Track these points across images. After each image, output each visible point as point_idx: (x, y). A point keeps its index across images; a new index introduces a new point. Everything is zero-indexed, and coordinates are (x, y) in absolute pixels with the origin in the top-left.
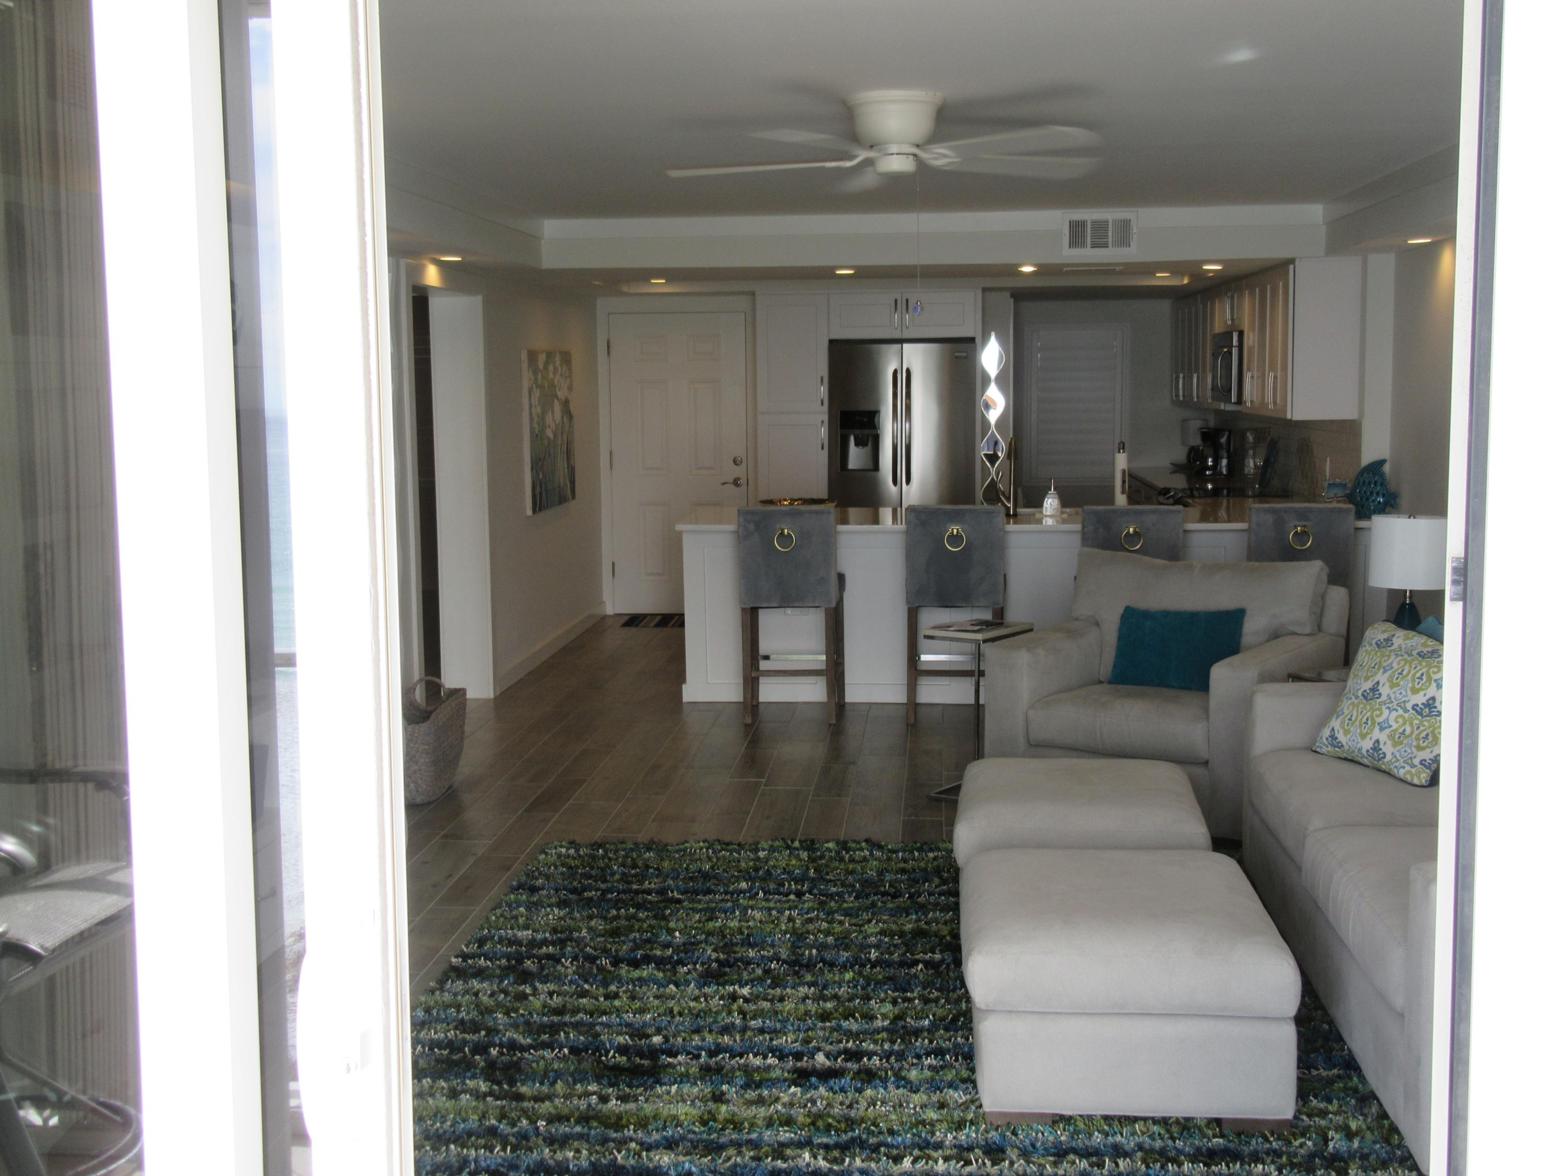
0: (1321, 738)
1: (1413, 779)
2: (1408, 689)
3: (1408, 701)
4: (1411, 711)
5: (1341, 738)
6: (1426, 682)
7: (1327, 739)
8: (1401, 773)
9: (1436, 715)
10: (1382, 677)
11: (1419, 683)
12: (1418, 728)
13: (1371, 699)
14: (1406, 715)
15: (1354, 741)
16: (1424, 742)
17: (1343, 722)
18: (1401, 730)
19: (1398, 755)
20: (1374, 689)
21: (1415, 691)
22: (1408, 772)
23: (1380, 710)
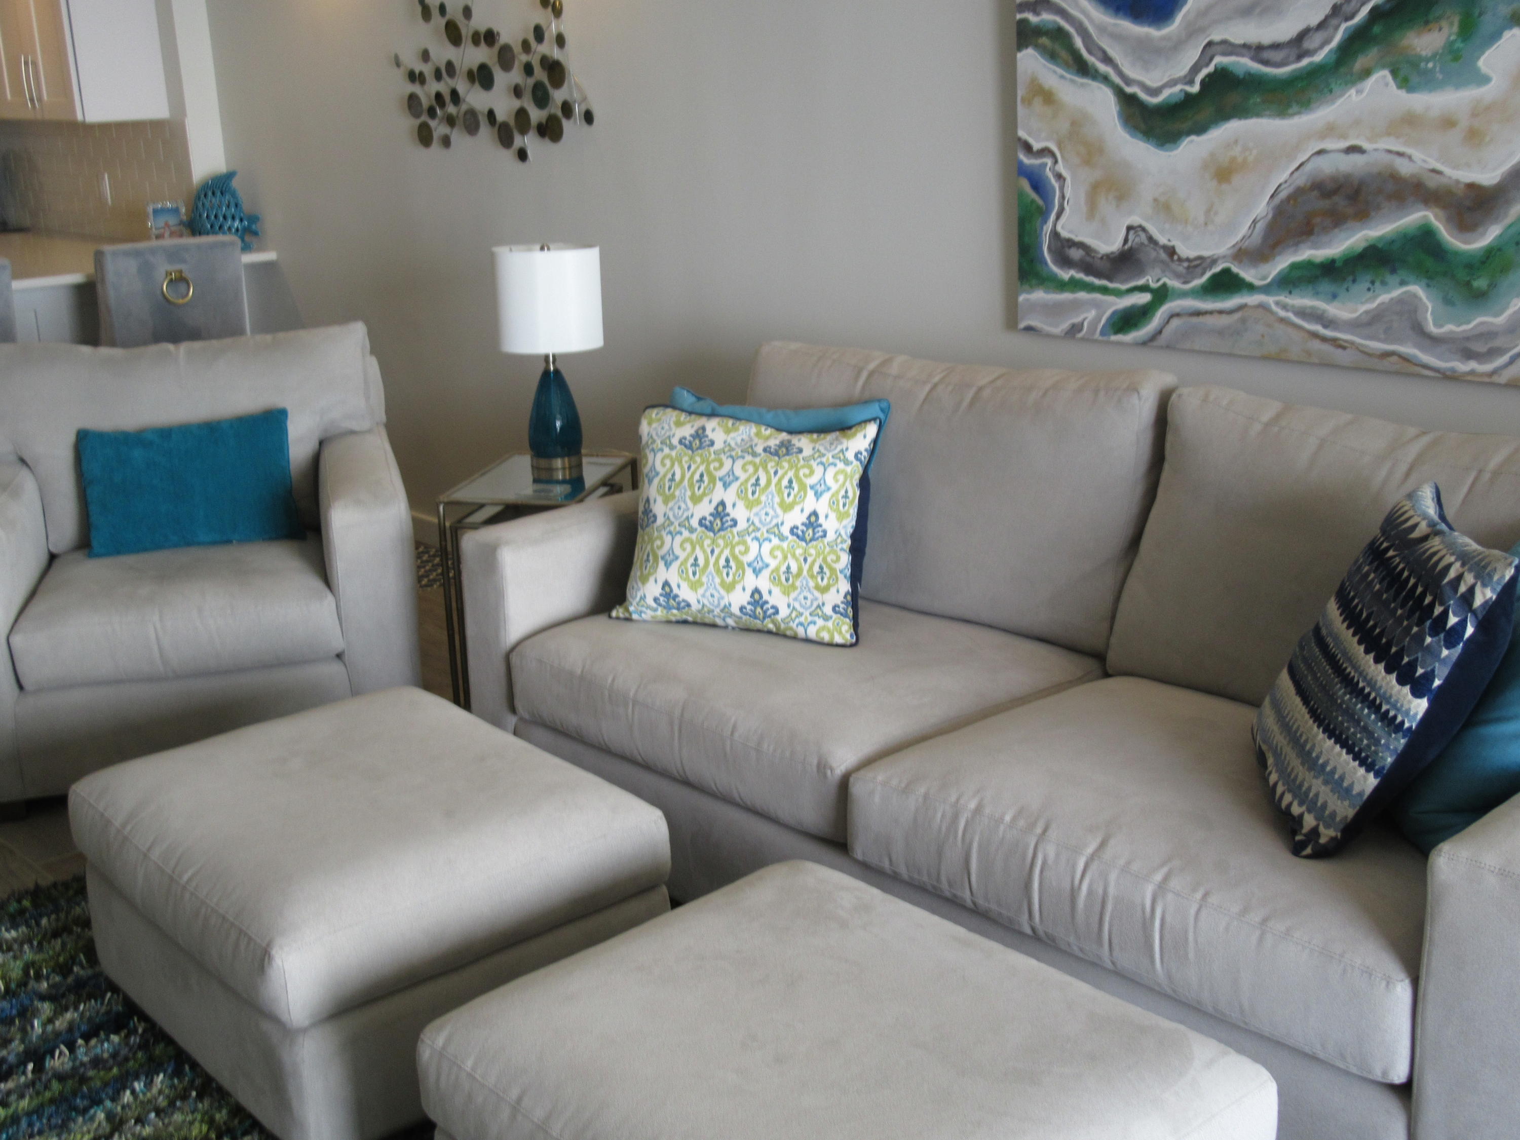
0: (643, 598)
1: (832, 637)
2: (776, 506)
3: (782, 524)
4: (791, 537)
5: (685, 593)
6: (799, 491)
7: (656, 600)
8: (812, 632)
9: (822, 537)
10: (730, 496)
11: (789, 495)
12: (805, 560)
13: (721, 529)
14: (785, 545)
15: (712, 596)
16: (822, 579)
17: (682, 572)
18: (784, 568)
19: (797, 606)
20: (720, 511)
21: (787, 508)
22: (823, 628)
23: (744, 543)
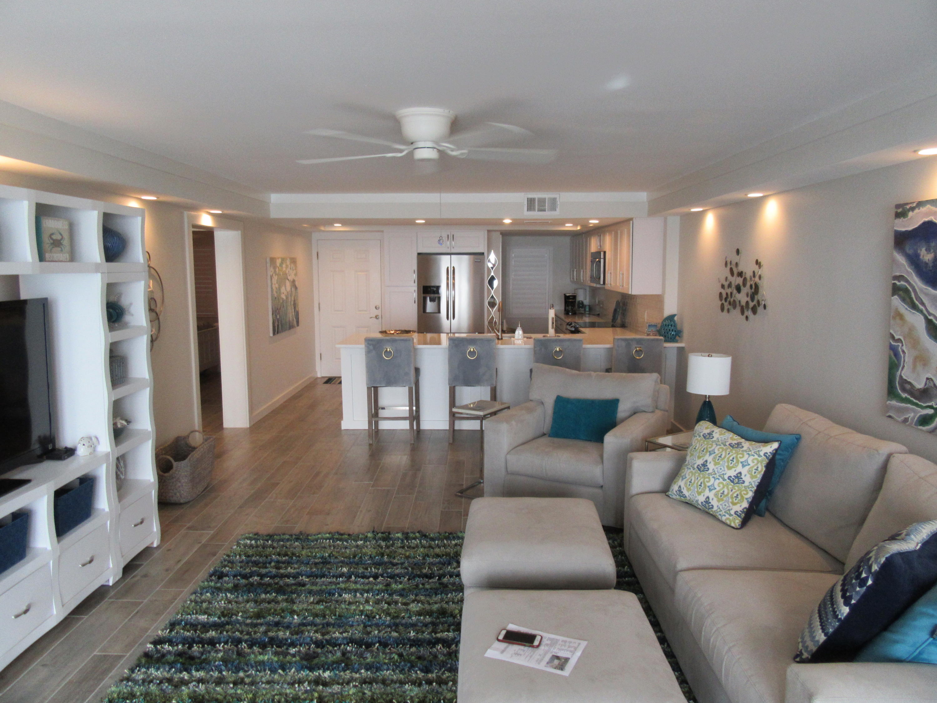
0: (673, 490)
1: (731, 524)
2: (725, 467)
3: (726, 474)
4: (728, 480)
5: (685, 492)
6: (736, 463)
7: (676, 491)
8: (724, 519)
9: (742, 483)
10: (710, 459)
11: (731, 463)
12: (732, 490)
13: (703, 471)
14: (725, 482)
15: (693, 495)
16: (736, 500)
17: (686, 483)
18: (721, 492)
19: (721, 507)
20: (704, 465)
21: (729, 468)
22: (728, 519)
23: (709, 478)
